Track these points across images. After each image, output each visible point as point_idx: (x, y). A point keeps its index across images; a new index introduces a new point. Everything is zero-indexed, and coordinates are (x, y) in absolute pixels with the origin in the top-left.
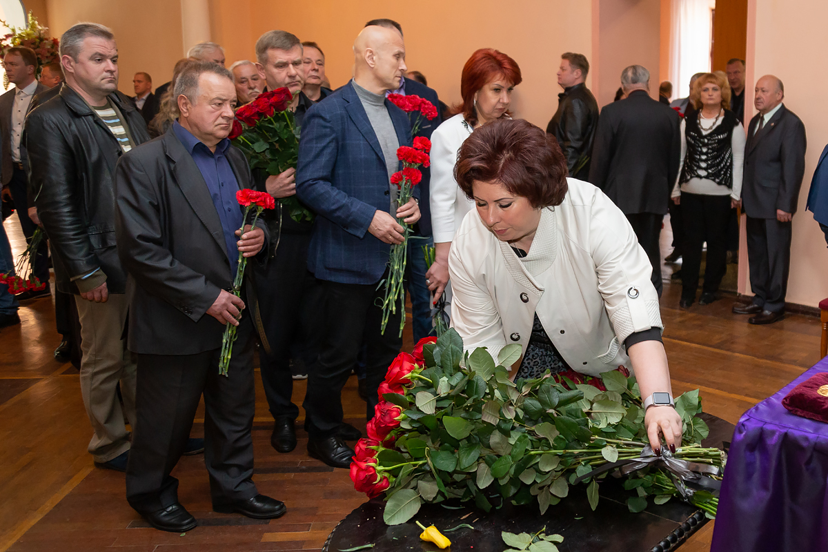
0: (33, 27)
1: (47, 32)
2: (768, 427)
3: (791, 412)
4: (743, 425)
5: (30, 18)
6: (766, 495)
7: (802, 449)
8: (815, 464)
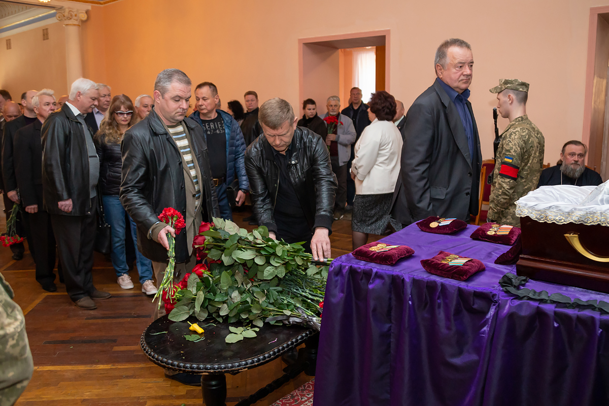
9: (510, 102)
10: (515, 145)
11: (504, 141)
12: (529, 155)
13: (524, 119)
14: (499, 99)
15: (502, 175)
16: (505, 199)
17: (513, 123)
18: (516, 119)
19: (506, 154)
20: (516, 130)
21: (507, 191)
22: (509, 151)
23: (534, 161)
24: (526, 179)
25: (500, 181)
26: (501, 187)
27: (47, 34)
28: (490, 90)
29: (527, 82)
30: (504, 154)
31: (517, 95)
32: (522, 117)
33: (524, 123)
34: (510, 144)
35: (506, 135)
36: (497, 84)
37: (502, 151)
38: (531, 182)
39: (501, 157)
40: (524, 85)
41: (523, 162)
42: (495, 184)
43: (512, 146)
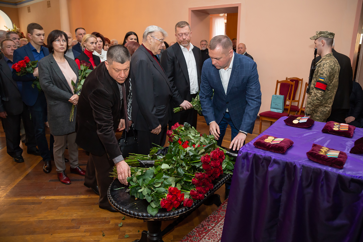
0: (15, 28)
1: (20, 30)
2: (249, 152)
3: (256, 147)
4: (241, 151)
5: (14, 26)
6: (248, 173)
7: (260, 159)
8: (264, 163)
9: (323, 45)
10: (326, 71)
11: (319, 68)
12: (333, 76)
14: (316, 43)
15: (317, 88)
16: (318, 102)
17: (325, 57)
19: (320, 76)
20: (327, 61)
21: (319, 98)
22: (322, 74)
23: (336, 80)
24: (330, 91)
25: (315, 92)
26: (316, 95)
27: (50, 4)
28: (310, 38)
29: (334, 33)
30: (319, 76)
31: (327, 40)
32: (330, 54)
33: (331, 58)
34: (323, 70)
35: (320, 64)
36: (315, 34)
37: (317, 74)
38: (333, 93)
39: (316, 77)
40: (332, 34)
41: (330, 80)
42: (311, 94)
43: (324, 71)
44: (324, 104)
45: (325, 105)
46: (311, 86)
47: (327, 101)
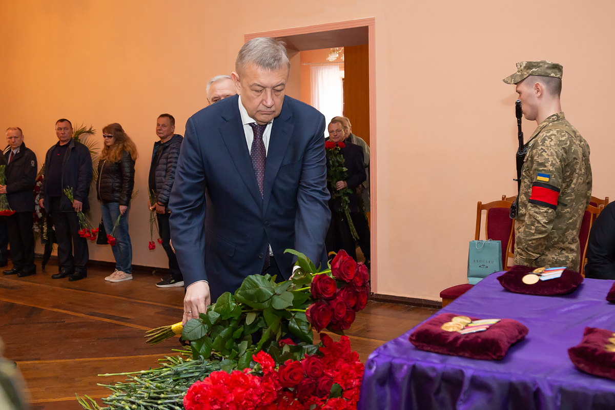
2: (396, 362)
3: (417, 348)
7: (430, 380)
8: (444, 393)
9: (539, 94)
10: (552, 155)
11: (535, 151)
12: (571, 169)
13: (558, 118)
15: (534, 202)
17: (545, 124)
18: (548, 118)
19: (539, 170)
20: (551, 132)
21: (543, 226)
22: (543, 164)
23: (579, 181)
24: (570, 207)
25: (532, 212)
26: (534, 221)
28: (504, 81)
29: (561, 64)
30: (535, 170)
31: (548, 83)
32: (557, 115)
33: (562, 124)
34: (544, 154)
35: (537, 141)
36: (514, 70)
37: (532, 167)
38: (577, 211)
39: (528, 176)
40: (557, 68)
41: (564, 180)
42: (522, 218)
43: (547, 157)
44: (557, 243)
45: (561, 245)
46: (520, 200)
47: (563, 234)
